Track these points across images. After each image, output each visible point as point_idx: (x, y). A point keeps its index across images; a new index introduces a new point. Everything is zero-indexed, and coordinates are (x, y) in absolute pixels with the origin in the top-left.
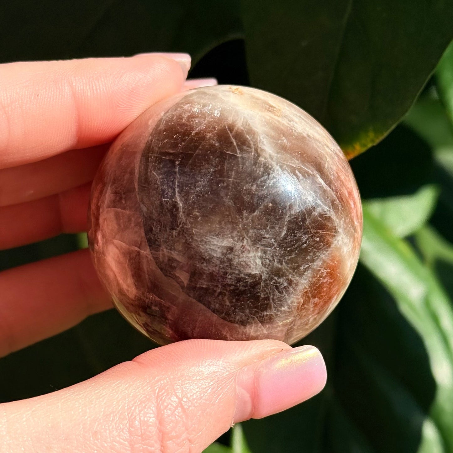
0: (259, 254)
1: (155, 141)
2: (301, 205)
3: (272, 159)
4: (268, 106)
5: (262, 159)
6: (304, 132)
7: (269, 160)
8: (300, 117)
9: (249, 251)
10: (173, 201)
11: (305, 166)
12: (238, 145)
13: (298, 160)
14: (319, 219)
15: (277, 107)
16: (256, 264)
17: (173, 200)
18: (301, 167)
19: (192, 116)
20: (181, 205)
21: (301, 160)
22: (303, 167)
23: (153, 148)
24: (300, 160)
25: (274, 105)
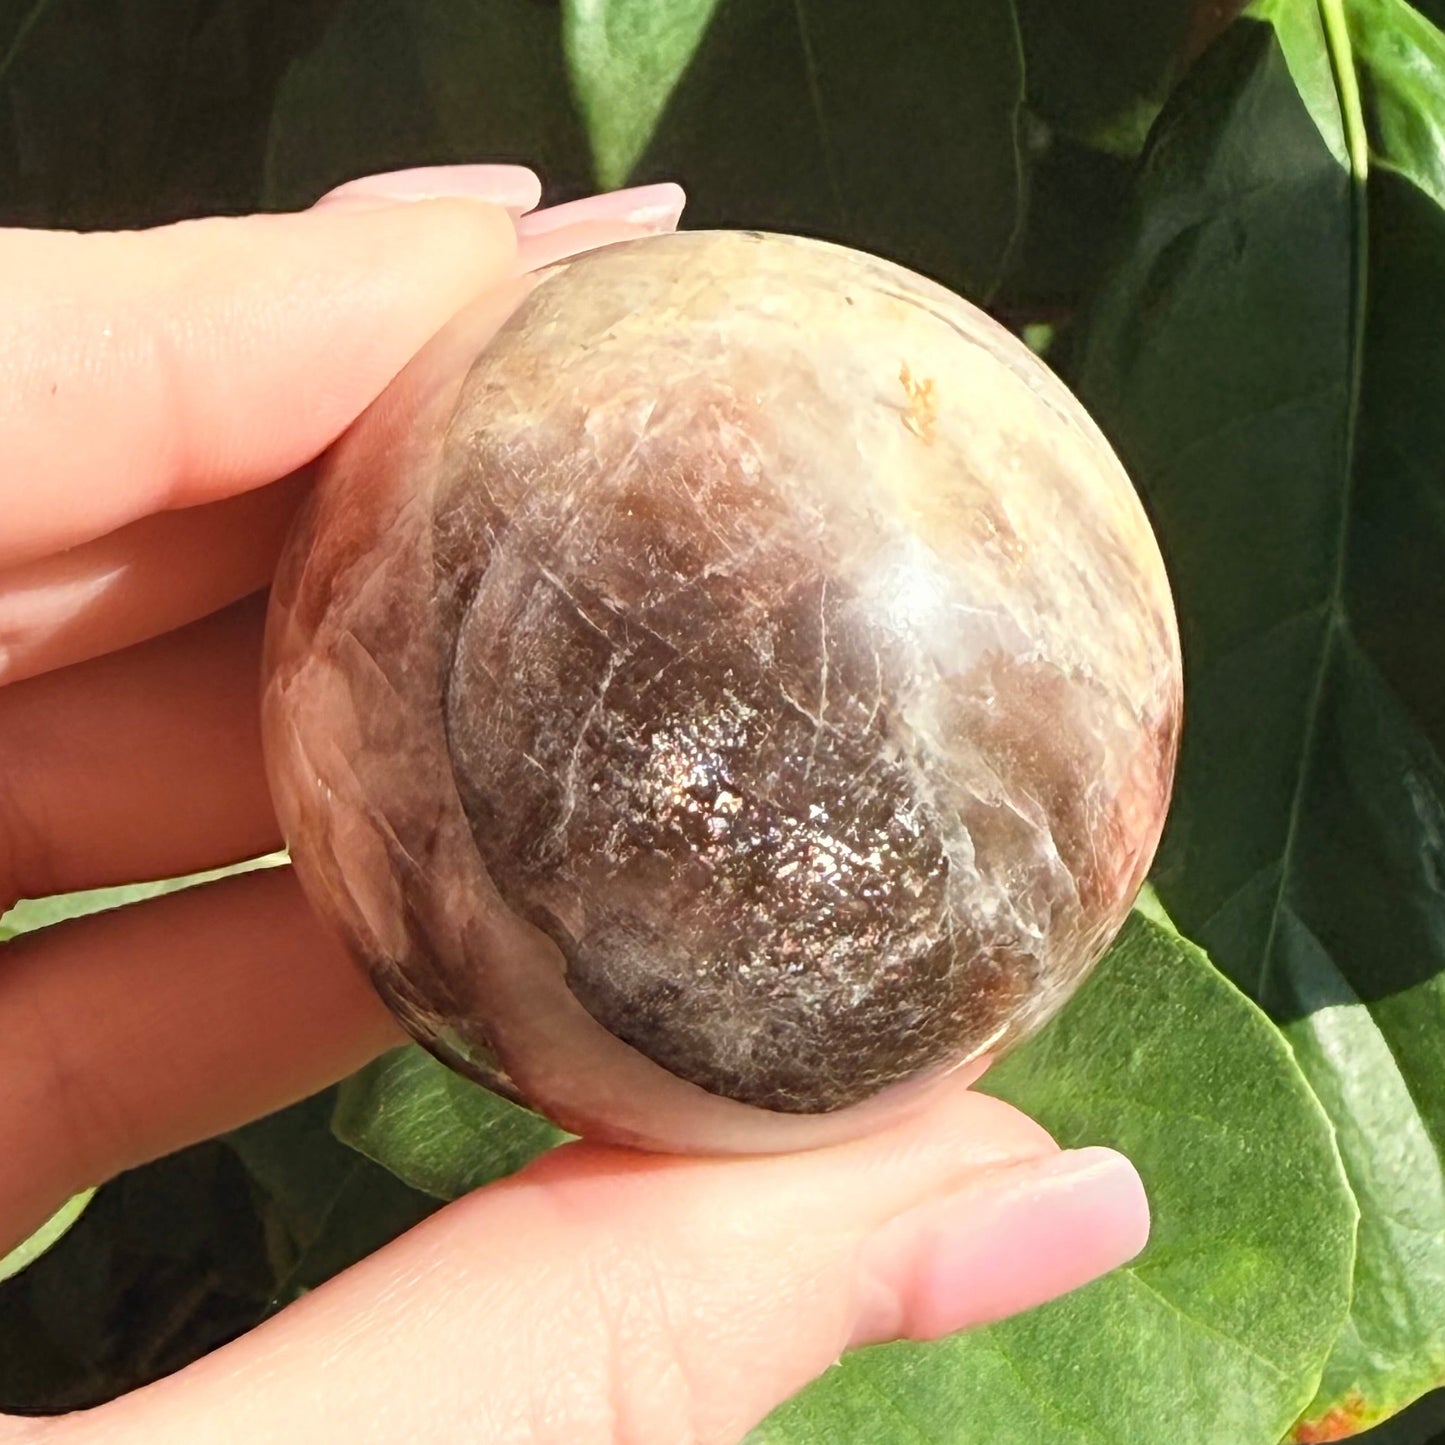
0: (756, 1031)
1: (579, 523)
2: (950, 922)
3: (921, 764)
4: (991, 527)
5: (888, 754)
6: (1068, 659)
7: (912, 763)
8: (1082, 578)
9: (726, 1016)
10: (552, 778)
11: (1019, 798)
12: (831, 681)
13: (1003, 775)
14: (993, 964)
15: (1021, 535)
16: (735, 1050)
17: (556, 775)
18: (1003, 805)
19: (733, 496)
20: (572, 804)
21: (1013, 777)
22: (1009, 803)
23: (564, 548)
24: (1009, 776)
25: (1014, 521)
